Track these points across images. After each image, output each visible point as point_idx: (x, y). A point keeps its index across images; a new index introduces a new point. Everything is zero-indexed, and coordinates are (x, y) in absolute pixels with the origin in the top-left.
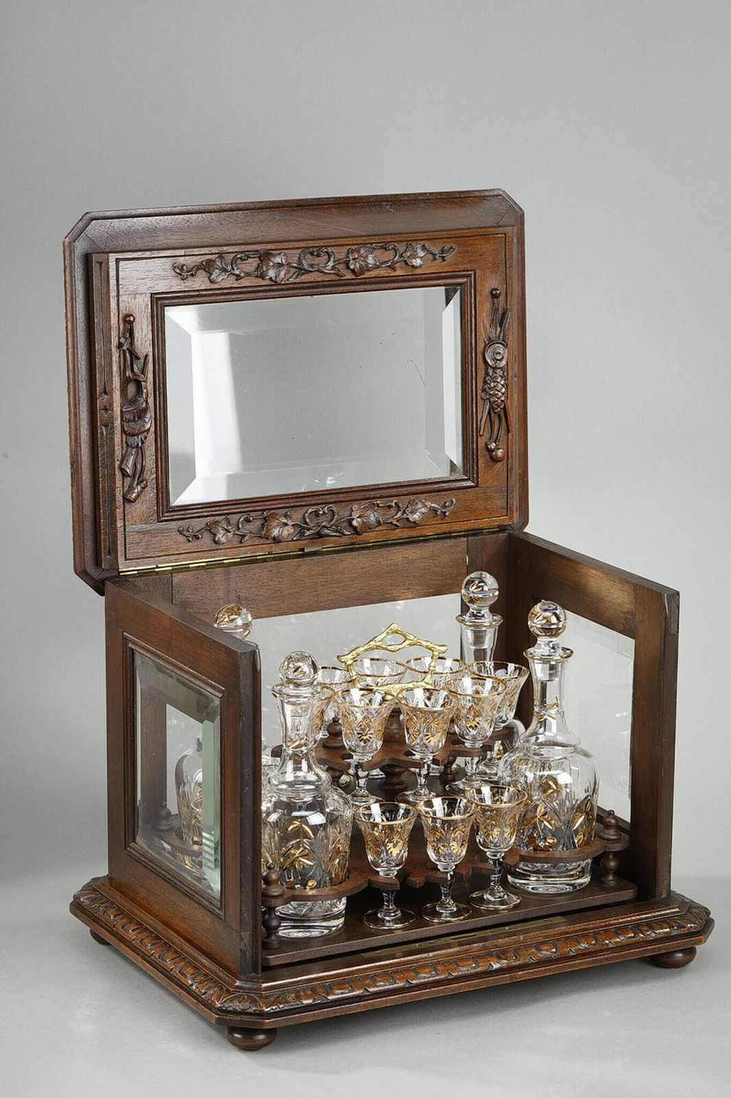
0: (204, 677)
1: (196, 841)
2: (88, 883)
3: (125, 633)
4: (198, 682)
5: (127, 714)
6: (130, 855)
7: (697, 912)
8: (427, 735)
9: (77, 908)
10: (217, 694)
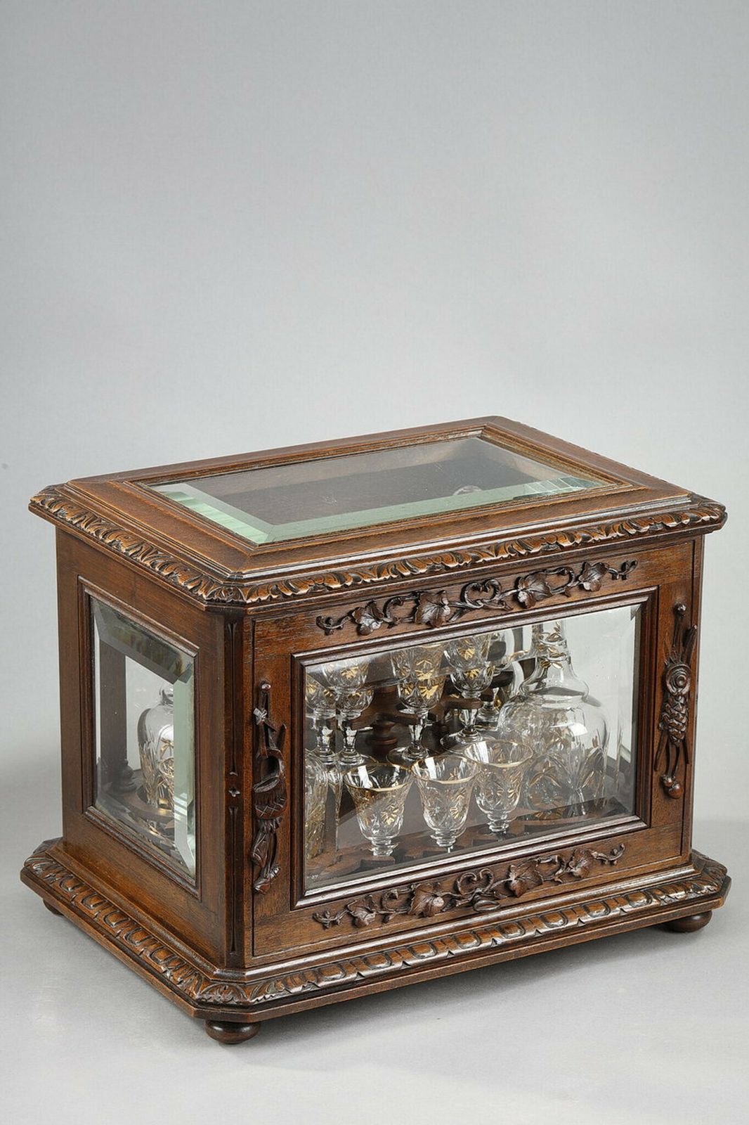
0: (174, 633)
1: (162, 804)
2: (40, 849)
3: (80, 577)
4: (167, 638)
5: (83, 666)
6: (88, 819)
7: (714, 871)
8: (422, 689)
9: (28, 876)
10: (190, 652)
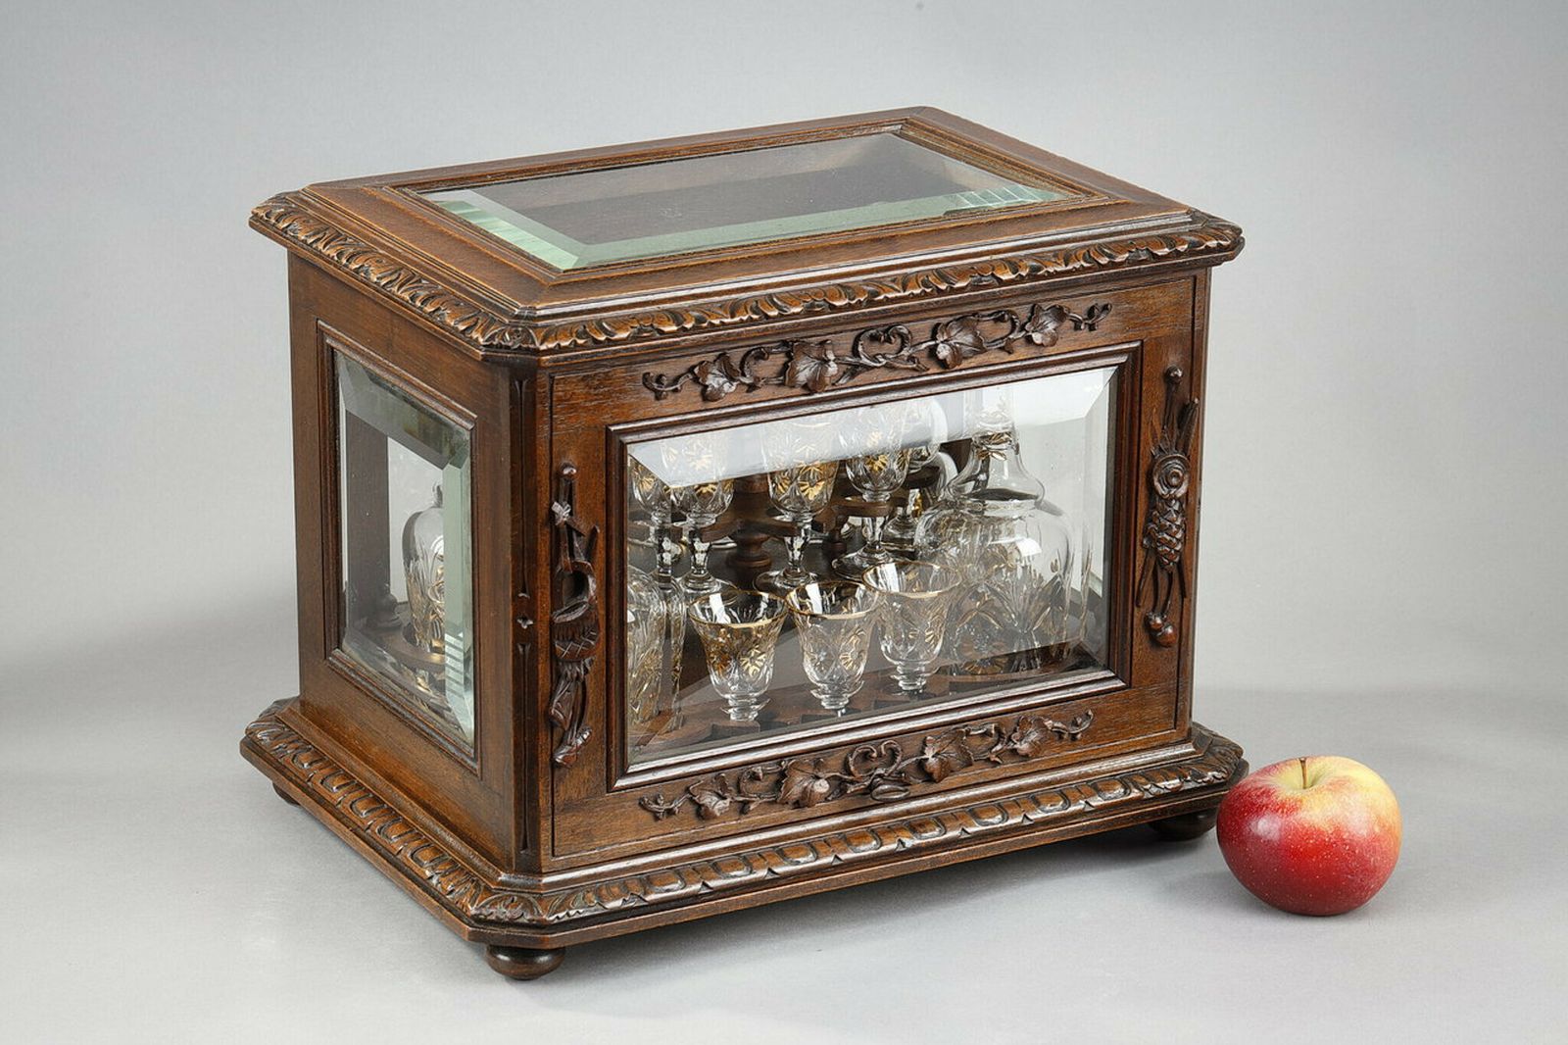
0: (445, 397)
1: (436, 647)
2: (269, 711)
3: (320, 322)
4: (434, 404)
5: (325, 449)
6: (333, 668)
7: (1223, 751)
8: (803, 485)
9: (252, 748)
10: (465, 423)
